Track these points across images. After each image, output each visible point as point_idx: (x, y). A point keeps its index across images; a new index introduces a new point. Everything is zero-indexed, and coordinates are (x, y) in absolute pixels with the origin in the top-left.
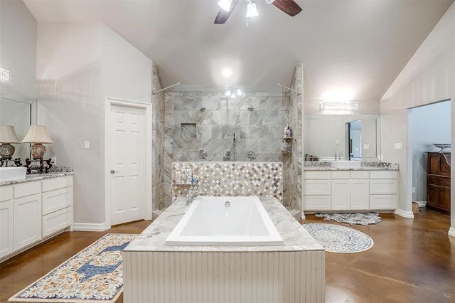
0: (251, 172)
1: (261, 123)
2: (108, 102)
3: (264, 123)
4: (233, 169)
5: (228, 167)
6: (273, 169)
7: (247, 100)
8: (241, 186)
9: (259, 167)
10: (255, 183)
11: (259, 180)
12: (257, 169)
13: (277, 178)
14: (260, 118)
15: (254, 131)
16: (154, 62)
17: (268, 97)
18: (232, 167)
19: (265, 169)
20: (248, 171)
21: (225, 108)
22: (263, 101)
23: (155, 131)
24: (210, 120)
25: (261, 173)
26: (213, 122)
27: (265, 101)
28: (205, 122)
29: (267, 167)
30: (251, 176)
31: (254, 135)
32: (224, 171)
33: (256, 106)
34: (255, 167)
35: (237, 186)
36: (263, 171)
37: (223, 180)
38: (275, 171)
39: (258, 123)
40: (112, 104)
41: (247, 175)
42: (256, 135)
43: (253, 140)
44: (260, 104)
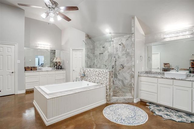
0: (99, 73)
1: (126, 50)
2: (71, 49)
3: (127, 50)
4: (94, 72)
5: (92, 71)
6: (105, 73)
7: (120, 40)
8: (96, 79)
9: (101, 71)
10: (100, 78)
11: (101, 77)
12: (100, 72)
13: (107, 77)
14: (126, 48)
15: (123, 55)
16: (86, 33)
17: (129, 37)
18: (93, 71)
19: (103, 73)
20: (98, 73)
21: (112, 45)
22: (127, 39)
23: (86, 57)
24: (107, 51)
25: (102, 74)
26: (108, 52)
27: (128, 39)
28: (106, 52)
29: (103, 72)
30: (99, 75)
31: (123, 57)
32: (91, 72)
33: (124, 42)
34: (100, 71)
35: (95, 79)
36: (102, 73)
37: (91, 76)
38: (106, 74)
39: (125, 51)
40: (73, 50)
41: (98, 75)
42: (124, 57)
43: (123, 59)
44: (126, 41)
